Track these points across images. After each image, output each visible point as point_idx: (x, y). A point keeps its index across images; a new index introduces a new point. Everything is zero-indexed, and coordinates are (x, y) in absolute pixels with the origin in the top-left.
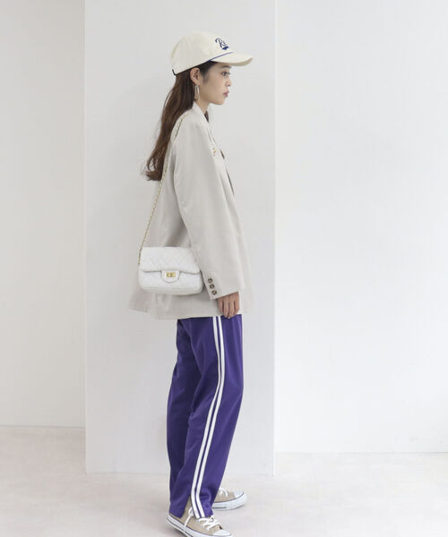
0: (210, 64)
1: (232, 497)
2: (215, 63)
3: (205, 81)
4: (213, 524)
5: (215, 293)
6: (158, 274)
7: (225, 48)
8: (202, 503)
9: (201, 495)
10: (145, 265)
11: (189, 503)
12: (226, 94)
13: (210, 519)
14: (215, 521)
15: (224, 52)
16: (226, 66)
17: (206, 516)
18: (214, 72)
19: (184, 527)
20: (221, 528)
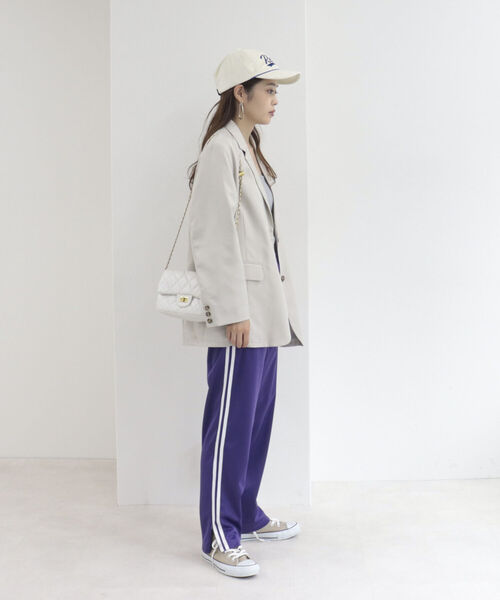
0: (255, 81)
1: (284, 527)
2: (260, 80)
3: (250, 99)
4: (239, 555)
5: (210, 321)
6: (173, 297)
7: (271, 65)
10: (162, 287)
12: (272, 113)
13: (237, 550)
14: (243, 551)
15: (270, 68)
16: (271, 83)
17: (231, 548)
18: (258, 90)
19: (212, 559)
20: (248, 558)
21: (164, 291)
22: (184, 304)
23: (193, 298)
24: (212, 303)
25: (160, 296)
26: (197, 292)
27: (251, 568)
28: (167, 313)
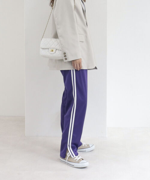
1: (88, 146)
4: (79, 158)
5: (66, 59)
6: (47, 50)
8: (73, 151)
9: (72, 147)
10: (42, 46)
11: (67, 151)
13: (78, 156)
14: (80, 157)
17: (76, 156)
19: (66, 161)
20: (83, 160)
21: (43, 48)
22: (52, 53)
23: (56, 50)
24: (67, 51)
25: (41, 50)
26: (58, 47)
27: (85, 164)
28: (45, 57)
